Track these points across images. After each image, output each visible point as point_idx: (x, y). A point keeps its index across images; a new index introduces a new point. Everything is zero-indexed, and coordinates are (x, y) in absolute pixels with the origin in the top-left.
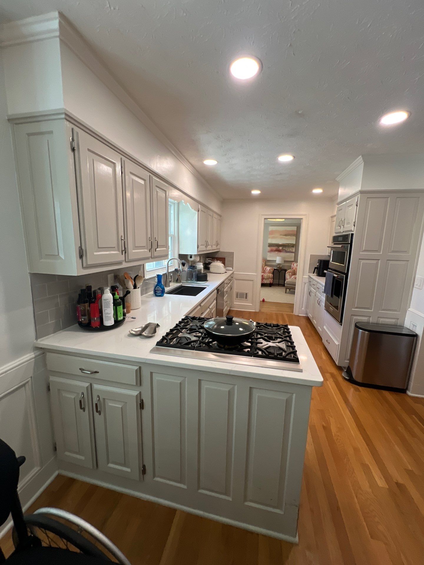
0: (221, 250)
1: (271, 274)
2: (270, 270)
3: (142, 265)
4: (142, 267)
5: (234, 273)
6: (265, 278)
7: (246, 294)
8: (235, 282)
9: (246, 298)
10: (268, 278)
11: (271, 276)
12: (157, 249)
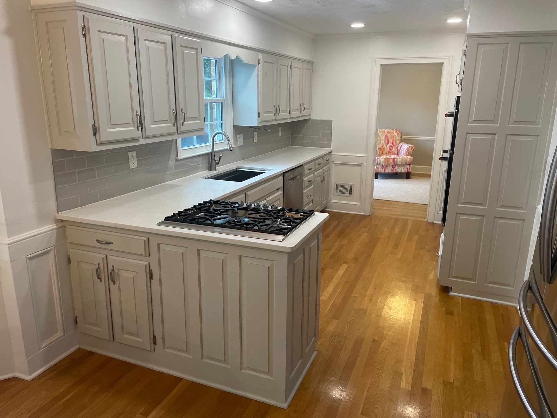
0: (314, 117)
1: (409, 157)
2: (408, 149)
3: (174, 141)
4: (174, 143)
5: (332, 153)
6: (399, 163)
7: (351, 187)
8: (334, 168)
9: (351, 193)
10: (404, 163)
11: (408, 160)
12: (185, 123)
